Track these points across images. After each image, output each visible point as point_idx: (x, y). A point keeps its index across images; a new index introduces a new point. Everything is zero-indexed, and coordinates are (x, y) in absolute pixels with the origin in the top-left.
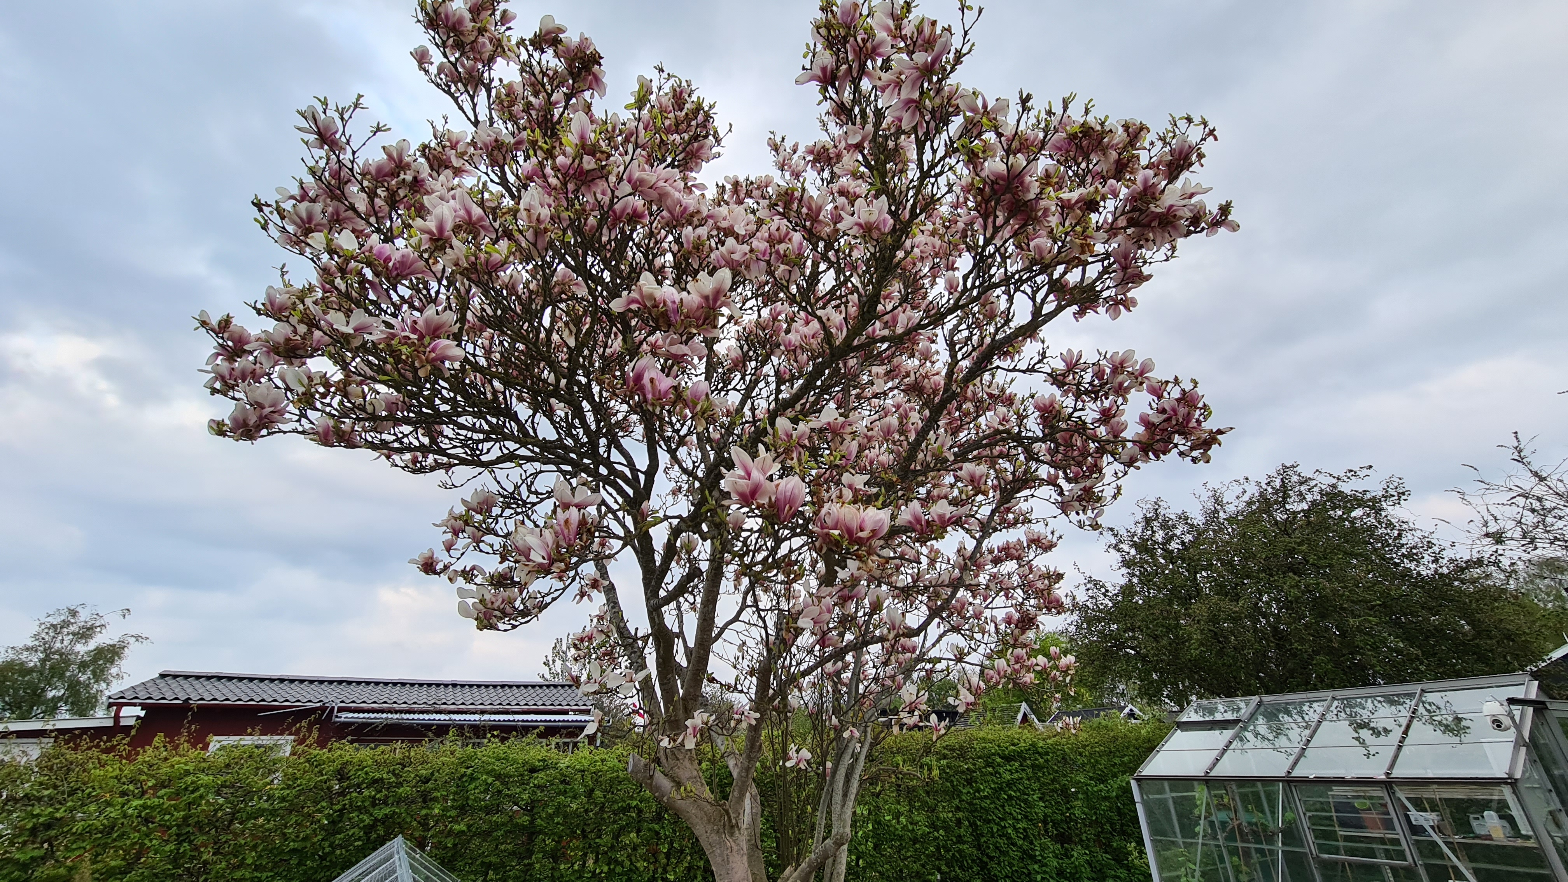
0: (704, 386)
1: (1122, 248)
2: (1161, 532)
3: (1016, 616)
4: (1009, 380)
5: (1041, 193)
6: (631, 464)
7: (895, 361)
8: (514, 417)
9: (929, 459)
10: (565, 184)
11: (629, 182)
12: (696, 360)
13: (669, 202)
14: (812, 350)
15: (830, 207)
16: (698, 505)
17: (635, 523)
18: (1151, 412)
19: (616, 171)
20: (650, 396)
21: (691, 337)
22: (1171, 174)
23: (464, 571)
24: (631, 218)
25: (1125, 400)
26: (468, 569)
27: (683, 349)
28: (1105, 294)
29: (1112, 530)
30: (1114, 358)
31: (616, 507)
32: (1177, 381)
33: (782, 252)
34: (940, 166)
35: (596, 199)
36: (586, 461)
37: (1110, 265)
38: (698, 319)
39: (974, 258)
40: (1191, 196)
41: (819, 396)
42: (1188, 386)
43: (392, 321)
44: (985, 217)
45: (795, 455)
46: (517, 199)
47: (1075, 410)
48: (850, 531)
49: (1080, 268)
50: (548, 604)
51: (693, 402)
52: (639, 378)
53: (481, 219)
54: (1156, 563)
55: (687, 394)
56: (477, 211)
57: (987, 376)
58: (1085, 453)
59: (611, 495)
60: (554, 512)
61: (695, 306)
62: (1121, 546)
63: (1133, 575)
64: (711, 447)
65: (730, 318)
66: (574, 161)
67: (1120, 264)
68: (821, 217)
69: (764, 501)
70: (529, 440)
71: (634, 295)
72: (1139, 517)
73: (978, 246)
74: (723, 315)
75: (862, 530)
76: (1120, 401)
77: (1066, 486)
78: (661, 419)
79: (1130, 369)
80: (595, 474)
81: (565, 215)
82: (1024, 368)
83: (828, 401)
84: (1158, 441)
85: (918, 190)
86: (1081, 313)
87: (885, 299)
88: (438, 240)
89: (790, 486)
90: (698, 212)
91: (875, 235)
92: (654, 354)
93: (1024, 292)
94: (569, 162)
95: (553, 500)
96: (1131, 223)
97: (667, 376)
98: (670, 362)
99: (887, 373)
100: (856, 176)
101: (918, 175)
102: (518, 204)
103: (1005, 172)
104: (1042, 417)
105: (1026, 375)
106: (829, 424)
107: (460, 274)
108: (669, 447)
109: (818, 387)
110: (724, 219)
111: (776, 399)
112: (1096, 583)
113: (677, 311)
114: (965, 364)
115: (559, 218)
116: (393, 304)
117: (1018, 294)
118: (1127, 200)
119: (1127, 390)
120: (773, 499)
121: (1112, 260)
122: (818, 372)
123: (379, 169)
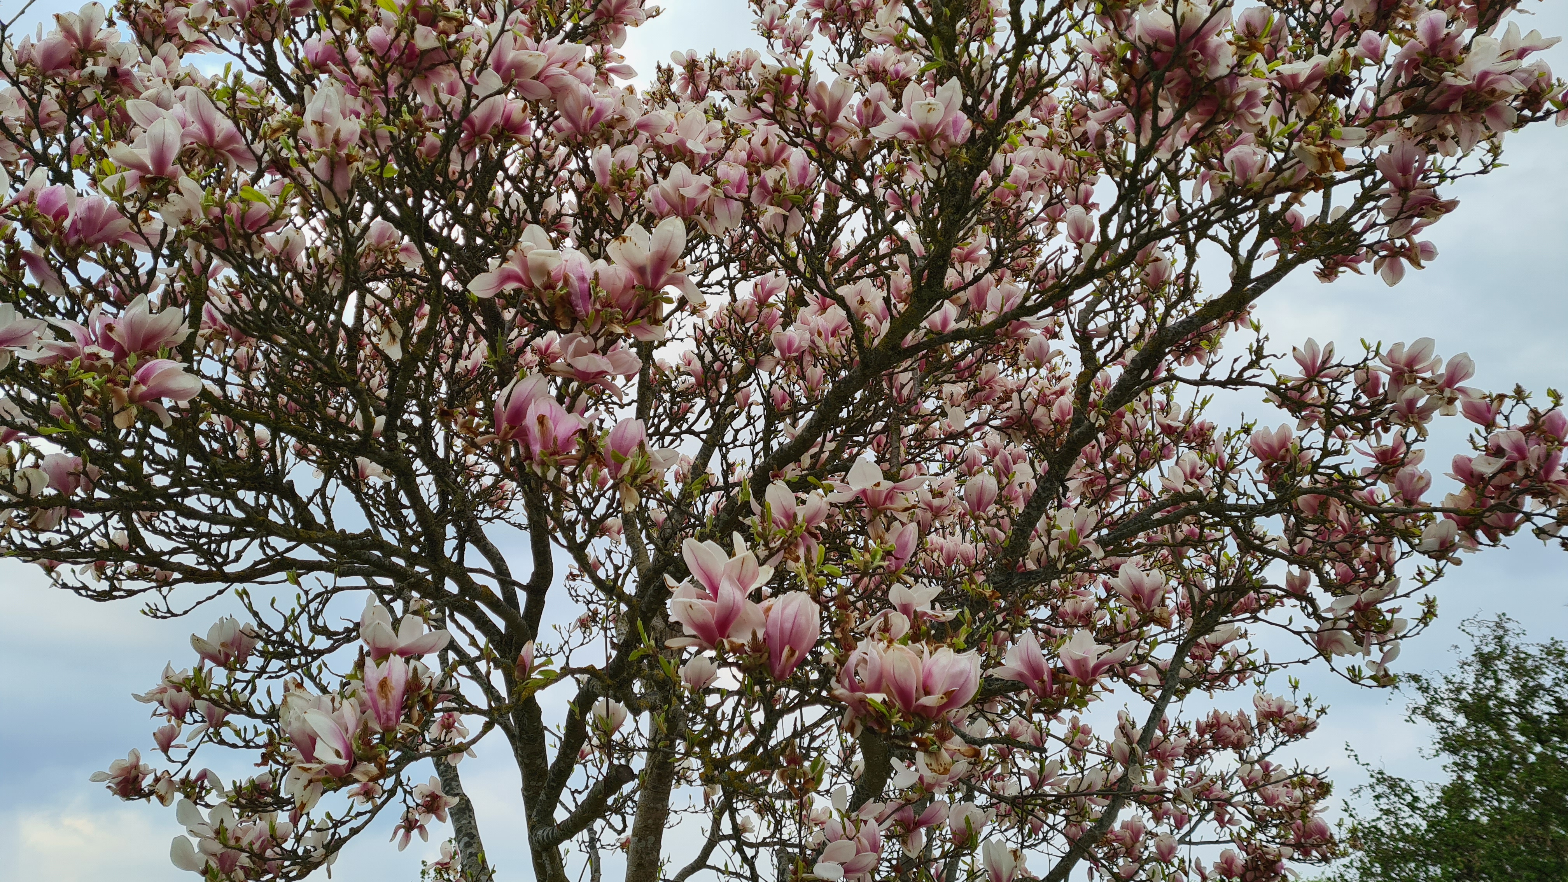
0: (637, 429)
1: (1397, 153)
2: (1513, 682)
3: (1241, 857)
4: (1198, 403)
5: (1239, 65)
6: (501, 572)
7: (985, 371)
8: (288, 492)
9: (1053, 552)
10: (382, 76)
11: (497, 69)
12: (620, 381)
13: (570, 102)
14: (832, 357)
15: (856, 99)
16: (624, 648)
17: (510, 682)
18: (1474, 454)
19: (473, 49)
20: (537, 449)
21: (612, 340)
22: (1481, 16)
23: (185, 782)
24: (501, 133)
25: (1422, 433)
26: (193, 777)
27: (598, 362)
28: (1370, 238)
29: (1416, 678)
30: (1396, 355)
31: (473, 653)
32: (1520, 395)
33: (770, 184)
34: (1051, 24)
35: (439, 102)
36: (418, 569)
37: (1376, 184)
38: (625, 308)
39: (1119, 185)
40: (1522, 54)
41: (844, 441)
42: (1543, 404)
43: (66, 325)
44: (1138, 111)
45: (801, 552)
46: (297, 101)
47: (1326, 452)
48: (904, 694)
49: (1321, 192)
50: (343, 841)
51: (615, 457)
52: (518, 415)
53: (230, 139)
54: (1507, 742)
55: (605, 444)
56: (224, 125)
57: (1158, 395)
58: (1355, 536)
59: (463, 629)
60: (360, 665)
61: (620, 284)
62: (1438, 709)
63: (1466, 767)
64: (648, 536)
65: (682, 303)
66: (398, 35)
67: (1394, 182)
68: (840, 120)
69: (743, 639)
70: (313, 533)
71: (512, 266)
72: (1468, 652)
73: (1125, 163)
74: (669, 301)
75: (927, 693)
76: (1412, 433)
77: (1324, 600)
78: (558, 489)
79: (1428, 375)
80: (436, 592)
81: (383, 130)
82: (1223, 377)
83: (863, 446)
84: (1492, 509)
85: (1014, 65)
86: (1327, 274)
87: (962, 261)
88: (153, 180)
89: (790, 611)
90: (622, 119)
91: (939, 147)
92: (545, 368)
93: (1214, 239)
94: (389, 37)
95: (360, 642)
96: (1410, 107)
97: (570, 410)
98: (574, 385)
99: (969, 395)
100: (902, 45)
101: (1013, 40)
102: (301, 113)
103: (1172, 30)
104: (1267, 468)
105: (1228, 392)
106: (864, 492)
107: (194, 237)
108: (571, 540)
109: (844, 421)
110: (669, 130)
111: (767, 448)
112: (1393, 784)
113: (587, 295)
114: (1114, 373)
115: (374, 136)
116: (71, 296)
117: (1204, 243)
118: (1399, 66)
119: (1425, 414)
120: (760, 636)
121: (1379, 175)
122: (841, 395)
123: (49, 55)
